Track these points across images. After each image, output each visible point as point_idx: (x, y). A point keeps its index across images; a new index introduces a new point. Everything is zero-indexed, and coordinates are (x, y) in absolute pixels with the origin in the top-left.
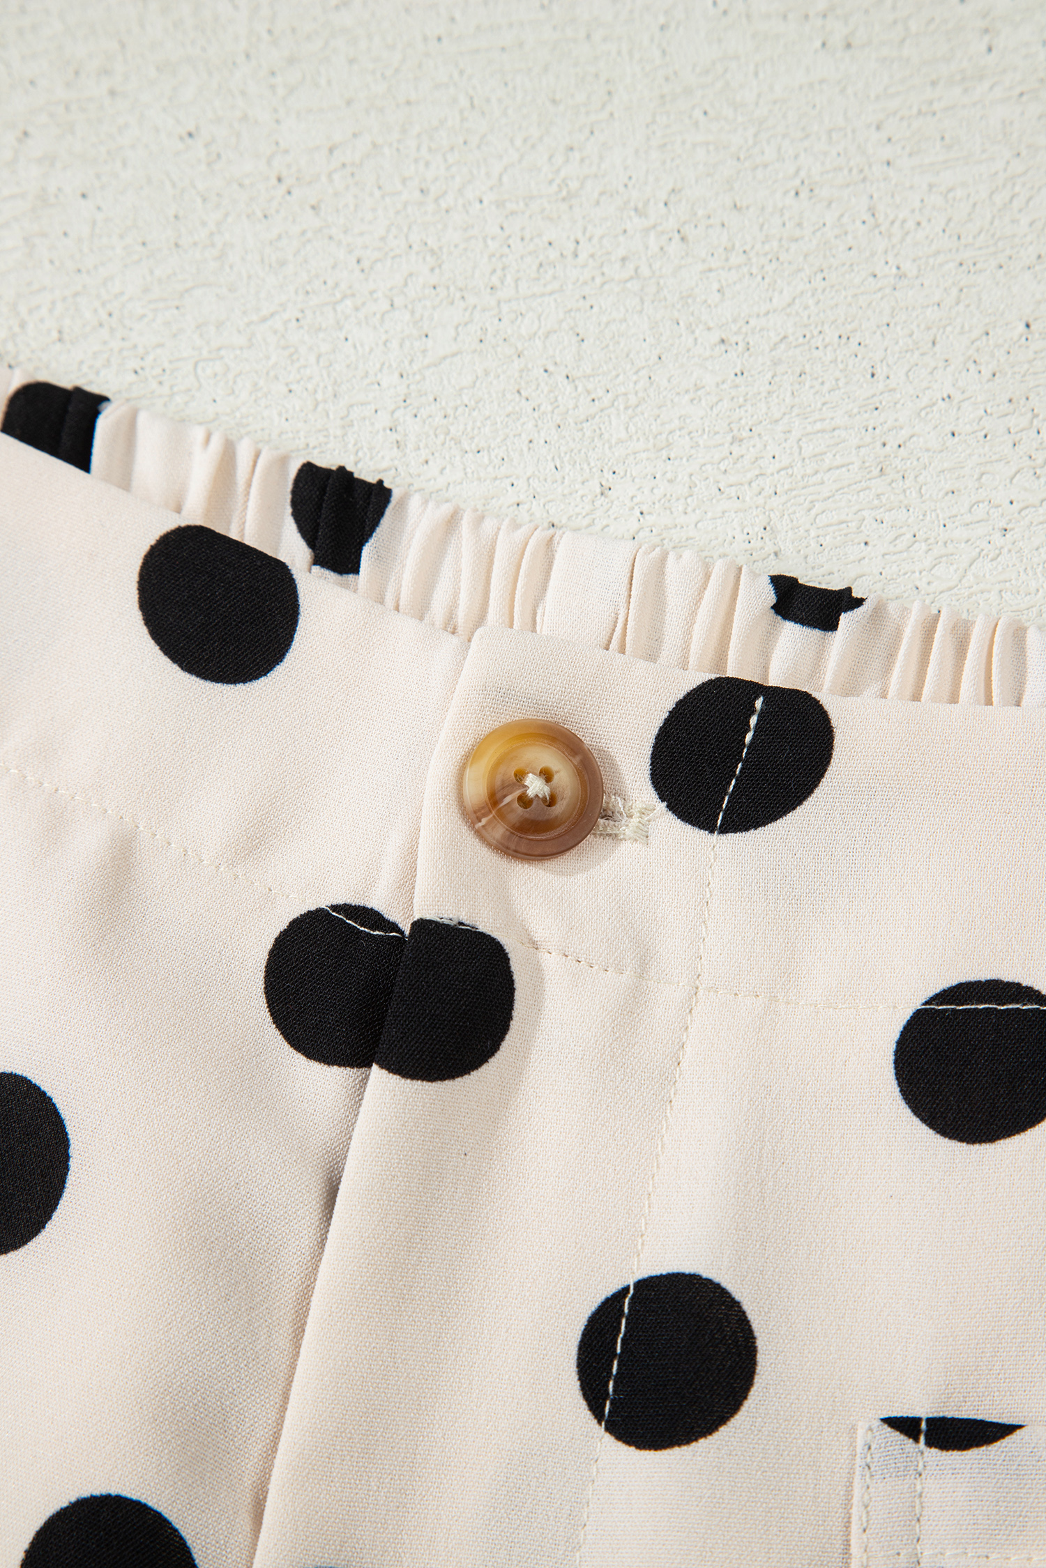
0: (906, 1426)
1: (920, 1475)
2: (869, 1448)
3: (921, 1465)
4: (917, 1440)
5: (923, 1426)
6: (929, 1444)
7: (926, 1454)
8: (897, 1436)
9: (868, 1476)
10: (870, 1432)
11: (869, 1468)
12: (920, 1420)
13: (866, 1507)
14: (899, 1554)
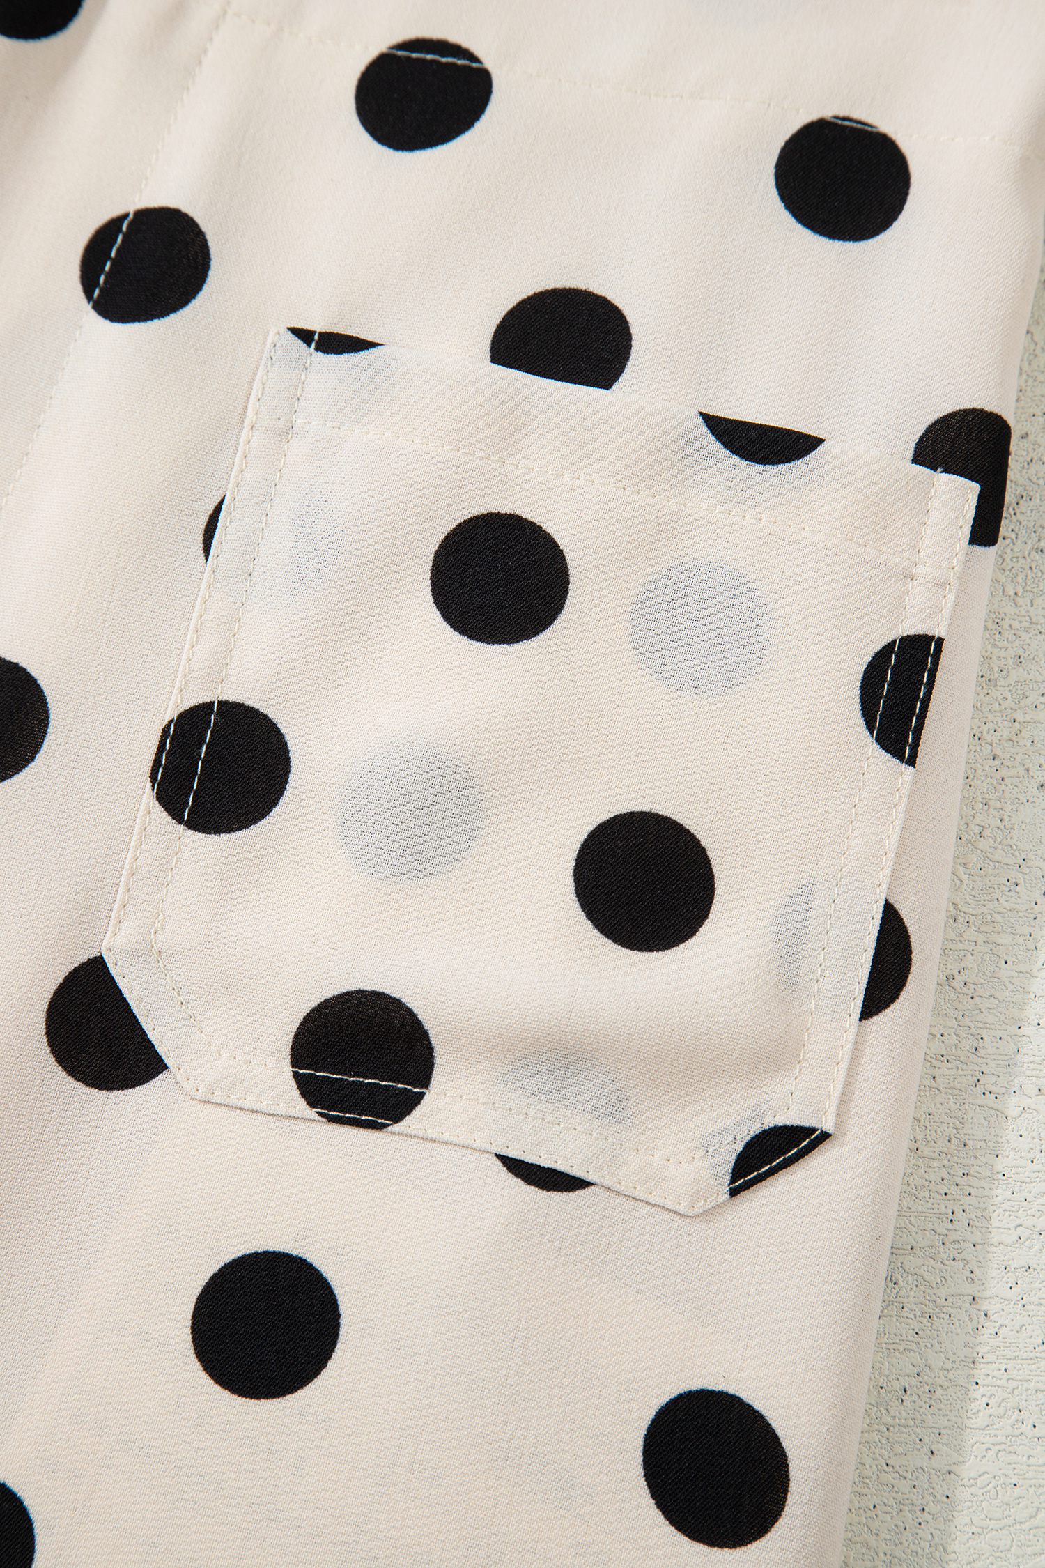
0: (304, 335)
1: (306, 369)
2: (275, 346)
3: (308, 362)
4: (309, 345)
5: (316, 337)
6: (317, 349)
7: (313, 355)
8: (296, 341)
9: (269, 363)
10: (277, 335)
11: (272, 359)
12: (315, 332)
13: (263, 384)
14: (279, 419)
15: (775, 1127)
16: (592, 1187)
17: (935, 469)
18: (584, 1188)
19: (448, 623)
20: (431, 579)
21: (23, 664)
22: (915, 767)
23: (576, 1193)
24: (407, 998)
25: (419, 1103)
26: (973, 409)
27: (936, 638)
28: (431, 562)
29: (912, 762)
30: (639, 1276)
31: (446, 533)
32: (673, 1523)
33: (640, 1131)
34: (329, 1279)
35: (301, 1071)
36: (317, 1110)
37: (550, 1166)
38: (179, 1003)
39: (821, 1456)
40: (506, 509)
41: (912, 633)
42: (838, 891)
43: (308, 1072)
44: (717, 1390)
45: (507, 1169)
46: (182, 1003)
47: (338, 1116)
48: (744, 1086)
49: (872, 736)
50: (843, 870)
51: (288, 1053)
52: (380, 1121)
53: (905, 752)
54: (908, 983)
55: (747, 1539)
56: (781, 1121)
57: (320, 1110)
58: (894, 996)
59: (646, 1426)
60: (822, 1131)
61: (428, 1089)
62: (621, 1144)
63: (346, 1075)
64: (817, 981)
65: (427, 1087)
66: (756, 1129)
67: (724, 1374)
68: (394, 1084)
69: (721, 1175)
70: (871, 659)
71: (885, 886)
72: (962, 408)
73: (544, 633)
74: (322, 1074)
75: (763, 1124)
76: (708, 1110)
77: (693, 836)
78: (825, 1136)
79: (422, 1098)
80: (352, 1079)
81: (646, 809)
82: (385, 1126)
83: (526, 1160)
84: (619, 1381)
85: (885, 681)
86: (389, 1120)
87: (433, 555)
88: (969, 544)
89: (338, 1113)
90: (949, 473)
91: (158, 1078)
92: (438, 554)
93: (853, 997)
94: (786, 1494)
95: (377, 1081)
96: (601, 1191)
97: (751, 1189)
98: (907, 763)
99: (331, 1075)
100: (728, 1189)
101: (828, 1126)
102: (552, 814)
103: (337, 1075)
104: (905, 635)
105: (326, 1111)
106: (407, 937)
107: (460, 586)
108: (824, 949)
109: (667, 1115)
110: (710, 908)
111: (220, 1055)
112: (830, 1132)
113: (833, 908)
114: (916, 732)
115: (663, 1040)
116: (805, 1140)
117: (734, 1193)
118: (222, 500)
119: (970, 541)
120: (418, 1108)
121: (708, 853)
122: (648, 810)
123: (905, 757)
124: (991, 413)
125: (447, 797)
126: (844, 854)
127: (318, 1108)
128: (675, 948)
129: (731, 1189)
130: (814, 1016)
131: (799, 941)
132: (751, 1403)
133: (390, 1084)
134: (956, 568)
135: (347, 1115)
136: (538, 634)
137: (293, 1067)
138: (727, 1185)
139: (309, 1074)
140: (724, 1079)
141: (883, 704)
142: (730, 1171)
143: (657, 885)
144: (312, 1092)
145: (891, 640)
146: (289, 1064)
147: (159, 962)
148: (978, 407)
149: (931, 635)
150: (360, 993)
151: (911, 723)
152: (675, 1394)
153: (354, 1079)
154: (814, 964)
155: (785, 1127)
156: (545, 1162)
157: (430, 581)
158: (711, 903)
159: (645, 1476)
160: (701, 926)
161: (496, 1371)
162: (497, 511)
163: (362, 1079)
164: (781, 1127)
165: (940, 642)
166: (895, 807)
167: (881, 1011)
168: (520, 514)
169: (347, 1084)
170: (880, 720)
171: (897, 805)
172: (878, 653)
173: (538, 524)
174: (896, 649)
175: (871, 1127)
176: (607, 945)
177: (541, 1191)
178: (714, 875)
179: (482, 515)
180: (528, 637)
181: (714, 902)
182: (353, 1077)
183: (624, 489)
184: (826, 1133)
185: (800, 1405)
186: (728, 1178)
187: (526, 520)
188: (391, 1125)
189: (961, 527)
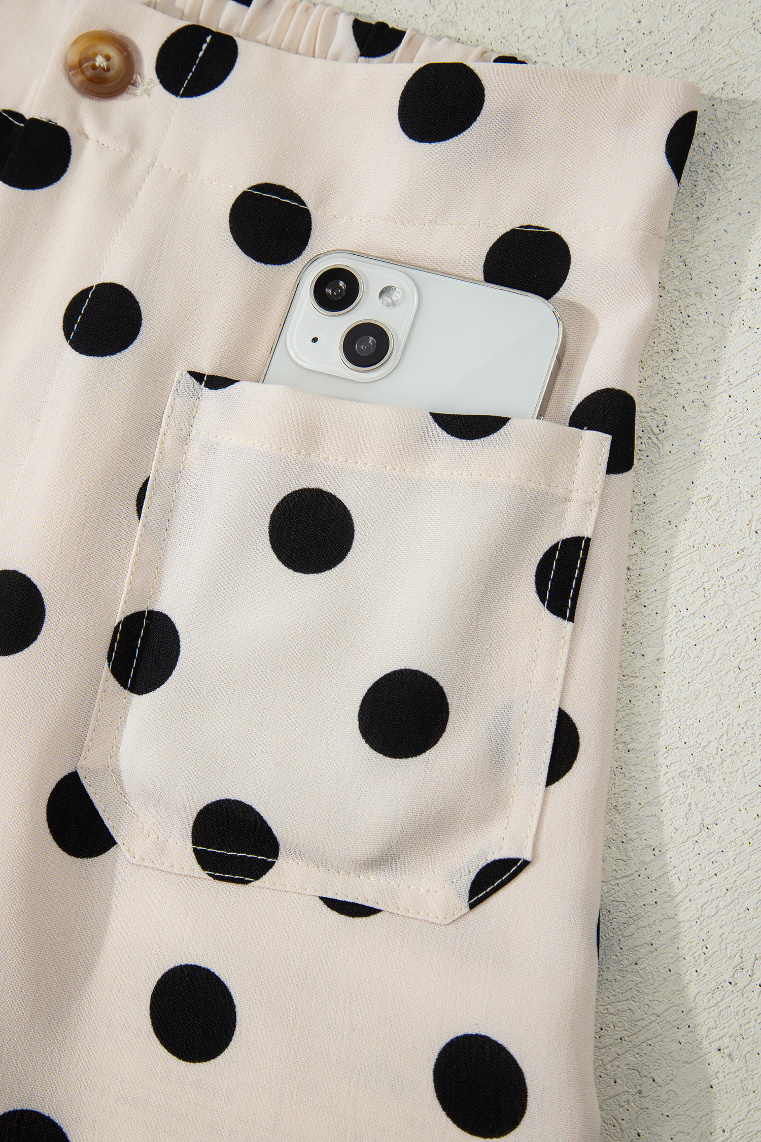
12: (205, 375)
13: (172, 407)
14: (182, 430)
15: (494, 861)
16: (381, 913)
17: (582, 428)
18: (376, 913)
19: (280, 561)
20: (269, 532)
21: (28, 575)
22: (573, 622)
23: (371, 917)
24: (255, 805)
25: (271, 867)
26: (607, 389)
27: (585, 538)
28: (269, 522)
29: (571, 619)
30: (416, 966)
31: (277, 503)
32: (459, 1126)
33: (410, 875)
34: (225, 983)
35: (198, 848)
36: (207, 872)
37: (353, 901)
38: (125, 802)
39: (545, 1070)
40: (313, 485)
41: (569, 537)
42: (528, 706)
43: (203, 848)
44: (474, 1034)
45: (327, 906)
46: (126, 803)
47: (220, 876)
48: (473, 837)
49: (544, 606)
50: (531, 692)
51: (190, 836)
52: (246, 879)
53: (566, 613)
54: (577, 758)
55: (507, 1130)
56: (497, 857)
57: (209, 872)
58: (568, 767)
59: (433, 1064)
60: (524, 859)
61: (277, 859)
62: (399, 885)
63: (226, 851)
64: (517, 765)
65: (277, 858)
66: (482, 864)
67: (477, 1022)
68: (256, 856)
69: (462, 896)
70: (542, 557)
71: (557, 700)
72: (600, 389)
73: (340, 565)
74: (211, 850)
75: (486, 860)
76: (451, 856)
77: (434, 680)
78: (526, 863)
79: (273, 865)
80: (229, 853)
81: (403, 667)
82: (250, 882)
83: (338, 899)
84: (412, 1036)
85: (552, 569)
86: (252, 878)
87: (269, 518)
88: (607, 474)
89: (220, 874)
90: (591, 430)
91: (111, 850)
92: (272, 516)
93: (541, 772)
94: (527, 1098)
95: (245, 855)
96: (386, 915)
97: (483, 904)
98: (568, 620)
99: (217, 851)
100: (468, 904)
101: (528, 857)
102: (346, 680)
103: (220, 850)
104: (565, 538)
105: (213, 873)
106: (255, 762)
107: (288, 537)
108: (520, 744)
109: (425, 862)
110: (446, 725)
111: (149, 836)
112: (529, 860)
113: (525, 717)
114: (573, 599)
115: (417, 819)
116: (514, 867)
117: (472, 906)
118: (148, 480)
119: (607, 471)
120: (271, 871)
121: (444, 689)
122: (404, 668)
123: (566, 616)
124: (619, 390)
125: (280, 672)
126: (531, 682)
127: (208, 871)
128: (423, 754)
129: (469, 904)
130: (516, 787)
131: (504, 740)
132: (496, 1039)
133: (253, 856)
134: (598, 492)
135: (226, 876)
136: (336, 566)
137: (193, 845)
138: (466, 902)
139: (203, 849)
140: (459, 835)
141: (551, 584)
142: (468, 893)
143: (411, 715)
144: (206, 861)
145: (555, 542)
146: (191, 843)
147: (112, 777)
148: (610, 387)
149: (582, 536)
150: (227, 800)
151: (570, 594)
152: (448, 1040)
153: (231, 853)
154: (514, 754)
155: (500, 860)
156: (350, 899)
157: (268, 534)
158: (447, 721)
159: (437, 1096)
160: (441, 737)
161: (335, 1037)
162: (307, 487)
163: (235, 854)
164: (498, 860)
165: (588, 540)
166: (561, 649)
167: (560, 778)
168: (322, 488)
169: (226, 857)
170: (549, 594)
171: (563, 647)
172: (547, 552)
173: (333, 494)
174: (559, 548)
175: (557, 852)
176: (379, 758)
177: (349, 918)
178: (448, 704)
179: (299, 490)
180: (330, 568)
181: (449, 720)
182: (231, 852)
183: (386, 467)
184: (526, 861)
185: (527, 1037)
186: (467, 897)
187: (326, 492)
188: (253, 881)
189: (600, 464)
